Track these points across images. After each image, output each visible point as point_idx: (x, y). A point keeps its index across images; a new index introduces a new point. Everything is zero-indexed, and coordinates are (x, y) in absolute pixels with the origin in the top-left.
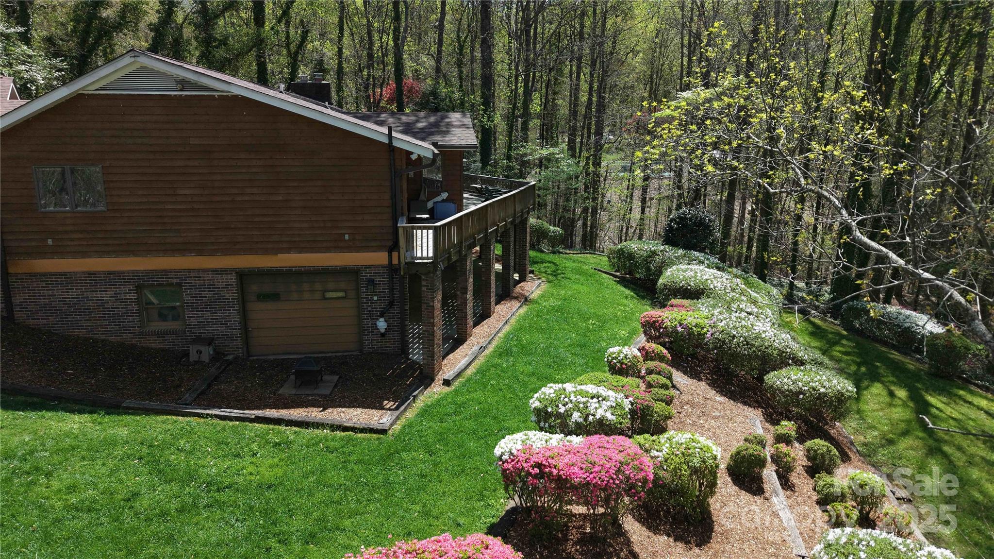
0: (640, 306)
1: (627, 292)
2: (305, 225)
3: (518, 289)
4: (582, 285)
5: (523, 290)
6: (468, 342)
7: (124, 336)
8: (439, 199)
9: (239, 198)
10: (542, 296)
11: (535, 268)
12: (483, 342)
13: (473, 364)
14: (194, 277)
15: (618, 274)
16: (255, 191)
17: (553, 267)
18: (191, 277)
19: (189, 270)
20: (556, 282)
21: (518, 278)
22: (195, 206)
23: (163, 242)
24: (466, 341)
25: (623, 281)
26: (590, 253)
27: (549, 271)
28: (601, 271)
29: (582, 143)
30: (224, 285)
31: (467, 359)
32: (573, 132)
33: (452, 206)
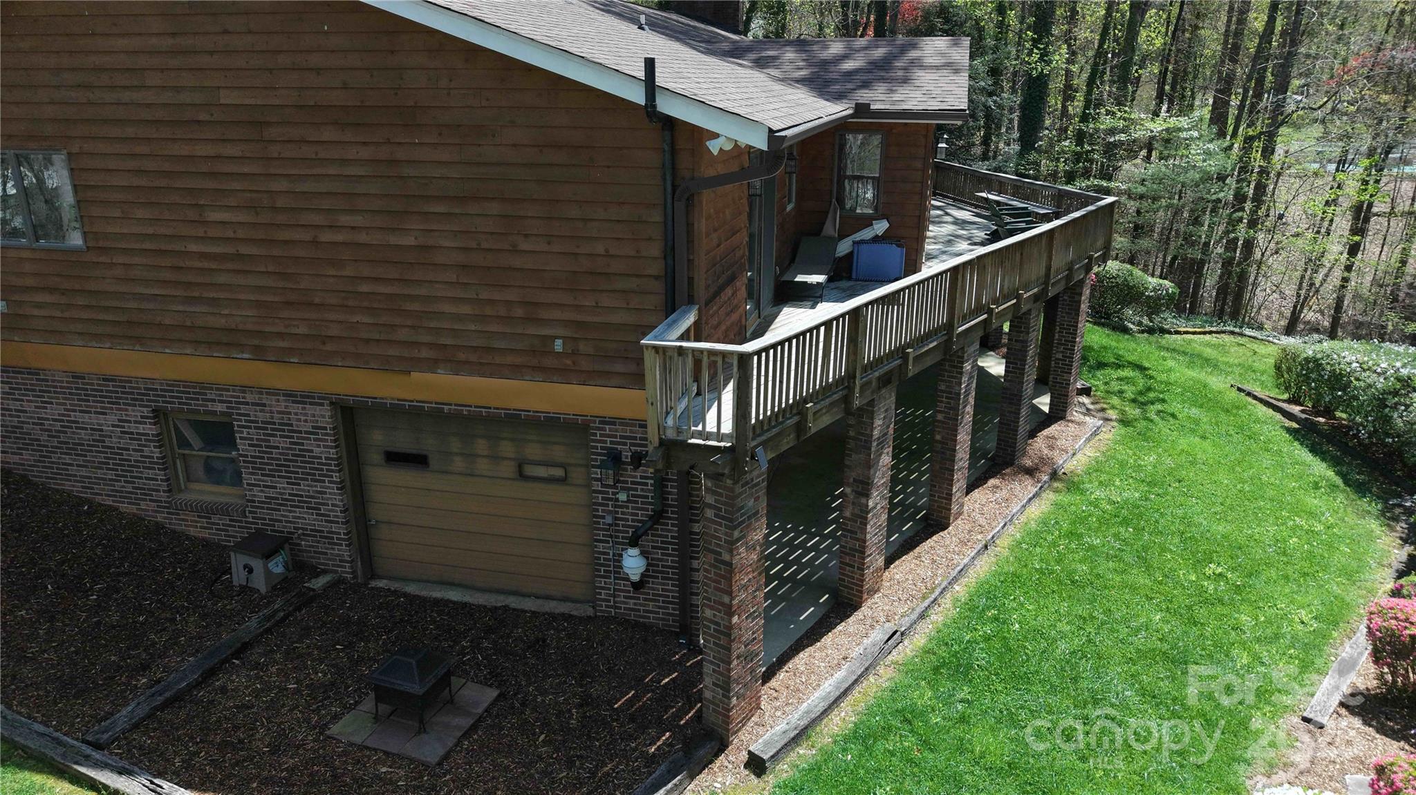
0: (1351, 519)
1: (1320, 469)
2: (466, 309)
3: (1039, 444)
4: (1204, 438)
5: (1051, 448)
6: (864, 611)
7: (143, 505)
8: (867, 234)
9: (326, 237)
10: (1096, 468)
11: (1097, 381)
12: (902, 614)
13: (856, 693)
14: (254, 404)
15: (1296, 409)
16: (358, 220)
17: (1141, 383)
18: (247, 404)
19: (244, 389)
20: (1142, 425)
21: (1046, 409)
22: (244, 250)
23: (188, 324)
24: (856, 607)
25: (1306, 433)
26: (1232, 333)
27: (1130, 391)
28: (1255, 398)
29: (1241, 108)
30: (308, 427)
31: (839, 675)
32: (1225, 86)
33: (895, 254)
